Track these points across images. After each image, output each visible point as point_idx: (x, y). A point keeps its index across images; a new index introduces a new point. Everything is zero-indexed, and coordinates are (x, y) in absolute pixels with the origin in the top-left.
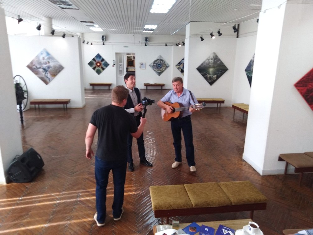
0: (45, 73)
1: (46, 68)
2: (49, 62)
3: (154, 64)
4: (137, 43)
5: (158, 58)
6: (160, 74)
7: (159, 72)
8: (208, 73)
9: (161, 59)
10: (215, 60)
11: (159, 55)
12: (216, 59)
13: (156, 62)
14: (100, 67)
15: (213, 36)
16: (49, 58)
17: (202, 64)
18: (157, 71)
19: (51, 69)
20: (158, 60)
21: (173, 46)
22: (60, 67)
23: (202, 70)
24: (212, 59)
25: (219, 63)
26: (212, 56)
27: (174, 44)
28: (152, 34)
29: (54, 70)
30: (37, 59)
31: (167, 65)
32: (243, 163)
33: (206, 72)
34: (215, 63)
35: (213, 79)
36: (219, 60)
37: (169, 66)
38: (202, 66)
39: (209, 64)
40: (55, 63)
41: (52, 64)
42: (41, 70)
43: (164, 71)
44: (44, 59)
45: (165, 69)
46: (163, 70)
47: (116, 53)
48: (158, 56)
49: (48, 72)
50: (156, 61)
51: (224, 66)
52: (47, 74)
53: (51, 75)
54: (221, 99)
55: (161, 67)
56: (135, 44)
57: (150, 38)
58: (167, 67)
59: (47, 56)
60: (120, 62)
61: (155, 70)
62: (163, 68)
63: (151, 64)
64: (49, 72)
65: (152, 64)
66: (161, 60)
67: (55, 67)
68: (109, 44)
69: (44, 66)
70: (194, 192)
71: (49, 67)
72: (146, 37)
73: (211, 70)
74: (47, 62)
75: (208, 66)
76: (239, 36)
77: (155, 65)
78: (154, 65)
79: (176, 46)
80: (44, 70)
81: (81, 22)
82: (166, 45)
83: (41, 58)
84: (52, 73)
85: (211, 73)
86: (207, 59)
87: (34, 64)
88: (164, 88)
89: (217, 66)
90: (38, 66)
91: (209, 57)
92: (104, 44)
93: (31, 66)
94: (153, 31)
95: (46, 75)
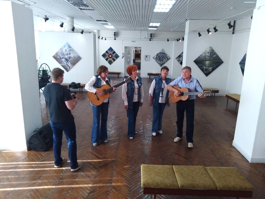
0: (67, 63)
1: (68, 58)
2: (70, 54)
3: (157, 56)
4: (143, 38)
5: (161, 52)
6: (161, 65)
7: (162, 63)
8: (204, 65)
9: (163, 52)
10: (212, 54)
11: (162, 49)
12: (212, 52)
14: (112, 58)
15: (210, 32)
16: (70, 50)
17: (199, 57)
18: (160, 63)
19: (71, 59)
20: (160, 53)
21: (174, 41)
22: (78, 58)
23: (199, 62)
24: (208, 53)
25: (215, 56)
26: (208, 50)
27: (175, 40)
28: (156, 30)
29: (73, 60)
30: (61, 51)
31: (169, 58)
32: (232, 149)
33: (203, 65)
34: (211, 56)
35: (209, 71)
36: (215, 53)
37: (170, 59)
38: (199, 59)
39: (206, 57)
40: (74, 54)
42: (64, 60)
44: (66, 51)
45: (167, 61)
47: (125, 47)
48: (160, 50)
50: (158, 54)
51: (220, 59)
53: (71, 64)
54: (216, 89)
55: (163, 59)
56: (141, 39)
57: (154, 34)
58: (168, 59)
59: (68, 48)
60: (128, 55)
61: (158, 62)
62: (165, 60)
65: (156, 57)
67: (75, 58)
68: (120, 39)
69: (66, 57)
70: (182, 174)
71: (70, 58)
72: (151, 33)
73: (207, 62)
75: (205, 59)
76: (235, 33)
77: (158, 58)
78: (157, 57)
79: (177, 41)
80: (66, 60)
81: (96, 21)
82: (168, 40)
83: (64, 50)
85: (207, 65)
86: (204, 53)
87: (58, 55)
89: (213, 59)
90: (62, 57)
91: (206, 51)
92: (115, 39)
93: (56, 56)
94: (157, 28)
95: (67, 64)
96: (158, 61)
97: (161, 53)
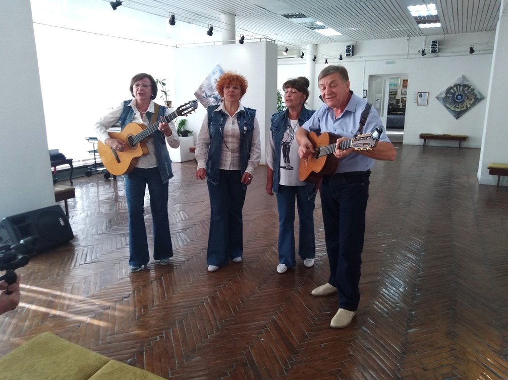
3: (447, 94)
4: (414, 54)
5: (458, 82)
6: (458, 115)
7: (459, 110)
9: (467, 83)
11: (460, 75)
13: (452, 90)
18: (454, 109)
20: (456, 86)
30: (207, 82)
31: (479, 97)
37: (482, 98)
43: (470, 108)
44: (216, 81)
45: (473, 105)
46: (468, 106)
48: (457, 78)
50: (452, 88)
55: (464, 101)
57: (441, 43)
58: (478, 100)
60: (376, 93)
61: (448, 105)
62: (468, 103)
63: (441, 94)
65: (444, 95)
66: (465, 86)
72: (434, 40)
77: (449, 97)
78: (446, 96)
80: (215, 100)
83: (213, 81)
88: (465, 144)
93: (199, 93)
94: (437, 21)
96: (450, 104)
97: (460, 85)
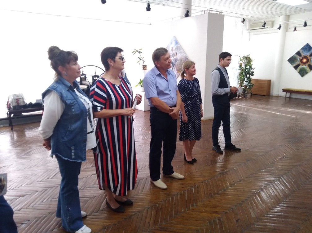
1: (174, 62)
2: (176, 53)
14: (307, 64)
16: (177, 48)
19: (177, 61)
29: (180, 64)
40: (181, 54)
41: (179, 56)
49: (174, 67)
52: (174, 68)
59: (175, 45)
64: (176, 67)
67: (181, 59)
69: (172, 59)
74: (175, 54)
84: (178, 68)
95: (173, 70)
